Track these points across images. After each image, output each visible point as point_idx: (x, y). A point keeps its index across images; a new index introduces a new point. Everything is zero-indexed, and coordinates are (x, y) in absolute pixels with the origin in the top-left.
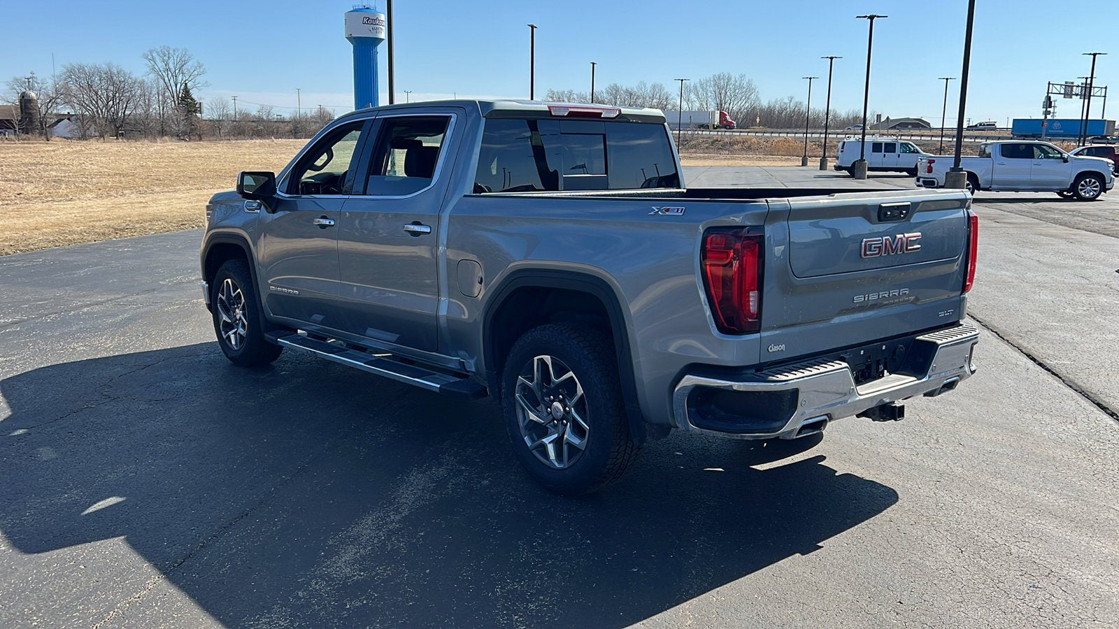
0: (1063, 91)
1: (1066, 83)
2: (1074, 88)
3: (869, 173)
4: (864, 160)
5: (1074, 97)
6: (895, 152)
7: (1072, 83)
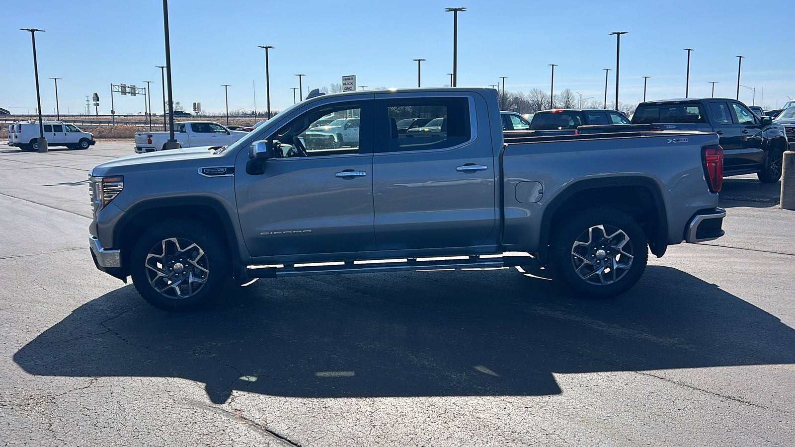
0: (120, 91)
1: (121, 84)
2: (127, 88)
3: (49, 148)
4: (44, 138)
5: (127, 94)
6: (62, 132)
7: (125, 85)
